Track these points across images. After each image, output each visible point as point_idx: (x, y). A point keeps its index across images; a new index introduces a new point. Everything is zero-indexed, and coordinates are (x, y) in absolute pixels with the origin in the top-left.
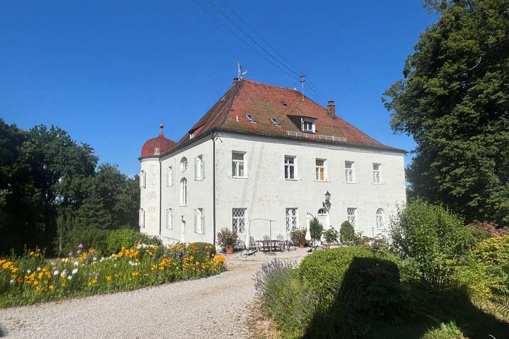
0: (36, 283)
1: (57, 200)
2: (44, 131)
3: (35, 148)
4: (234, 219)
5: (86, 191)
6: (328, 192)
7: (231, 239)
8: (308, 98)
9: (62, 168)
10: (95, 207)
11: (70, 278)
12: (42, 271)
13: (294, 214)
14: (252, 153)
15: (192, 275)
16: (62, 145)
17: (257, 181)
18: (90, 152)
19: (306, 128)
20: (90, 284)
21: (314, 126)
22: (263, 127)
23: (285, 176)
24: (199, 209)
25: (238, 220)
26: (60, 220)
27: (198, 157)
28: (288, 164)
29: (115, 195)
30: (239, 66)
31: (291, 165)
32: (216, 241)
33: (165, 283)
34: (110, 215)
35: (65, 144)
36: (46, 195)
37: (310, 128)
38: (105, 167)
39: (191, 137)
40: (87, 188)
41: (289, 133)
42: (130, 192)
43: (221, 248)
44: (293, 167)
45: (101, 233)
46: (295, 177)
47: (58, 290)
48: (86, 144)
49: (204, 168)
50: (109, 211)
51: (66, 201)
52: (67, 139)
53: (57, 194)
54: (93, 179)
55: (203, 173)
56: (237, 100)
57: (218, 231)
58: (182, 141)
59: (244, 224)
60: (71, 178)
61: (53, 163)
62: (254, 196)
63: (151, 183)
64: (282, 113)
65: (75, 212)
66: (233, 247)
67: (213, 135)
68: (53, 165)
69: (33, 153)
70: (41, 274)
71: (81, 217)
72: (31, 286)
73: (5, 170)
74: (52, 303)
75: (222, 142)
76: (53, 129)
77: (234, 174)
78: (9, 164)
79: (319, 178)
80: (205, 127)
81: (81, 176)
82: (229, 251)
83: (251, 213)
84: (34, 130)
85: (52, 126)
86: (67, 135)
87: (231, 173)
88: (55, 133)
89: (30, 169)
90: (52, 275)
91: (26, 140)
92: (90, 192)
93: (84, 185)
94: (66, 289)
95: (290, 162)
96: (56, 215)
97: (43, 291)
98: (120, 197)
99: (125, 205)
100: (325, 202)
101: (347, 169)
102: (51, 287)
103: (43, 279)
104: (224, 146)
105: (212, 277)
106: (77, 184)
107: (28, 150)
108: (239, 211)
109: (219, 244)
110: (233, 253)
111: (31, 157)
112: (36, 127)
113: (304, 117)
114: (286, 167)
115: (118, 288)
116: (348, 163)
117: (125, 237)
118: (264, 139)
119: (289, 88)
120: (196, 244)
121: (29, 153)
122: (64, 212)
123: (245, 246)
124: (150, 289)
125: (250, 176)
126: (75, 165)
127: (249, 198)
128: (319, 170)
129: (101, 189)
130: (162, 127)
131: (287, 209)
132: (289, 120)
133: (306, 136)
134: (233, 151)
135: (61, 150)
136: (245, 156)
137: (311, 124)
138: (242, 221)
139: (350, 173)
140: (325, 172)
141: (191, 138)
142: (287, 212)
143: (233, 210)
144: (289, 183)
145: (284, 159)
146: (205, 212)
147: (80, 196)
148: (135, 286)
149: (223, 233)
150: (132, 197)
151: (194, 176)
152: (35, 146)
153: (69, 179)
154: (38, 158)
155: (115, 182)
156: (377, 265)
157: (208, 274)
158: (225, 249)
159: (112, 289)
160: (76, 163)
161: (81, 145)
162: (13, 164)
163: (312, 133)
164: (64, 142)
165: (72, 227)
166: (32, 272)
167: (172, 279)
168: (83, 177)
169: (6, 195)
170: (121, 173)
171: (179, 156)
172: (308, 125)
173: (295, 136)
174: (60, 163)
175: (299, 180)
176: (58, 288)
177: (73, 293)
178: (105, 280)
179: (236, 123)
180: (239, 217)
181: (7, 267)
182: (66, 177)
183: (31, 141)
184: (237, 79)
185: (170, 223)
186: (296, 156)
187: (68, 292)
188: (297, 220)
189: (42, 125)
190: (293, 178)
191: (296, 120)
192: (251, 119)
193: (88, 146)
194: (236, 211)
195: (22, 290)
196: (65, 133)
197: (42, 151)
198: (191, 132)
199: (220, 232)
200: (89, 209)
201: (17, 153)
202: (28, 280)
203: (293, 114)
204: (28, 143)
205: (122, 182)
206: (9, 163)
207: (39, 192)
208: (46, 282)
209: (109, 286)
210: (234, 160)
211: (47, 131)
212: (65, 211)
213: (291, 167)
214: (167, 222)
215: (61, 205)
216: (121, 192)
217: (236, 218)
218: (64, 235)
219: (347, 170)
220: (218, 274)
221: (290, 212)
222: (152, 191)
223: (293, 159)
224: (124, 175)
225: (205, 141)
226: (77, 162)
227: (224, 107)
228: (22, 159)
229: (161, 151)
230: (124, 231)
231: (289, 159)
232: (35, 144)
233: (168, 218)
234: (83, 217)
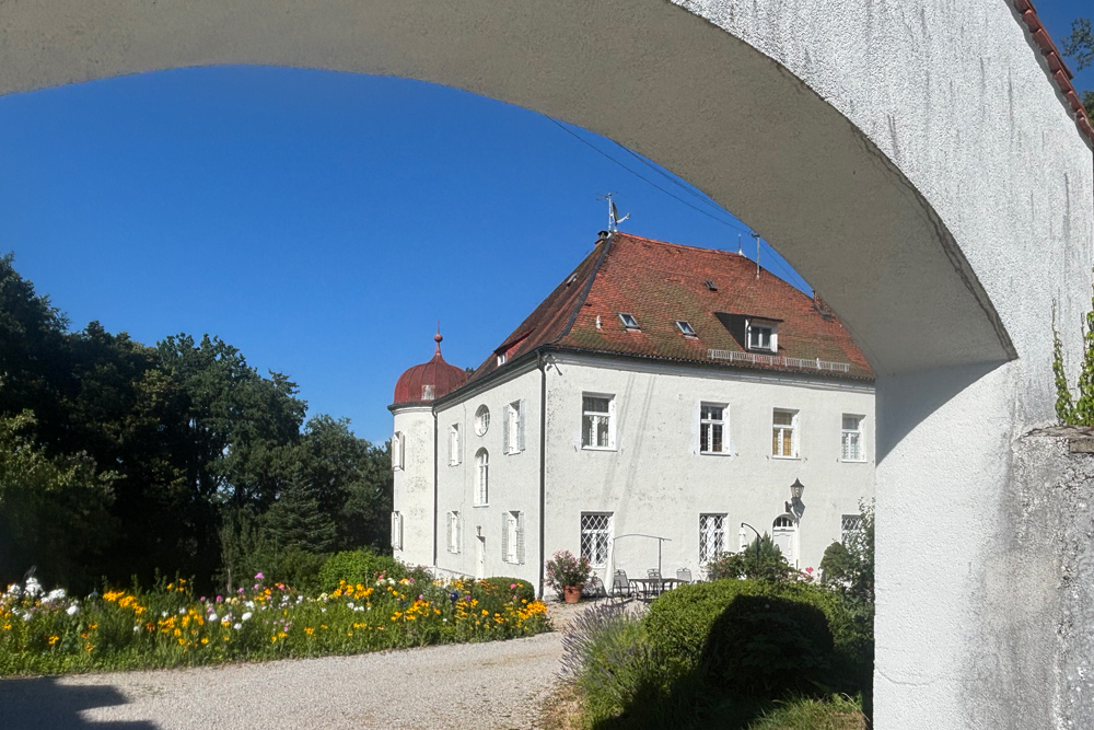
0: (178, 632)
1: (221, 494)
2: (189, 347)
3: (171, 383)
4: (584, 535)
5: (281, 475)
6: (797, 481)
7: (575, 575)
8: (770, 274)
9: (230, 425)
10: (299, 508)
11: (237, 626)
12: (188, 614)
13: (719, 527)
14: (627, 396)
15: (475, 633)
16: (229, 377)
17: (638, 457)
18: (289, 391)
19: (755, 341)
20: (275, 639)
21: (774, 338)
22: (656, 341)
23: (700, 446)
24: (512, 512)
25: (594, 536)
26: (226, 533)
27: (512, 405)
28: (709, 420)
29: (343, 484)
30: (610, 205)
31: (717, 422)
32: (545, 577)
33: (418, 645)
34: (333, 523)
35: (233, 375)
36: (198, 482)
37: (767, 341)
38: (320, 423)
39: (501, 361)
40: (283, 468)
41: (714, 354)
42: (375, 477)
43: (554, 593)
44: (720, 427)
45: (311, 559)
46: (723, 448)
47: (217, 648)
48: (279, 375)
49: (522, 429)
50: (331, 517)
51: (239, 495)
52: (238, 363)
53: (221, 479)
54: (296, 449)
55: (521, 439)
56: (601, 281)
57: (549, 557)
58: (483, 370)
59: (606, 544)
60: (249, 445)
61: (210, 416)
62: (629, 489)
63: (416, 459)
64: (704, 309)
65: (259, 517)
66: (580, 590)
67: (541, 360)
68: (210, 420)
69: (167, 395)
70: (186, 621)
71: (271, 527)
72: (169, 638)
73: (109, 429)
74: (207, 668)
75: (561, 374)
76: (206, 342)
77: (586, 440)
78: (117, 419)
79: (781, 450)
80: (533, 340)
81: (272, 444)
82: (571, 598)
83: (621, 523)
84: (167, 346)
85: (206, 336)
86: (237, 355)
87: (580, 440)
88: (212, 351)
89: (162, 428)
90: (206, 621)
91: (151, 366)
92: (289, 477)
93: (276, 462)
94: (231, 647)
95: (714, 417)
96: (219, 522)
97: (191, 647)
98: (353, 487)
99: (366, 504)
100: (790, 502)
101: (845, 431)
102: (205, 641)
103: (190, 628)
104: (565, 382)
105: (515, 640)
106: (263, 458)
107: (156, 389)
108: (596, 517)
109: (549, 584)
110: (579, 602)
111: (163, 403)
112: (170, 338)
113: (751, 318)
114: (704, 428)
115: (327, 649)
116: (850, 419)
117: (356, 565)
118: (655, 367)
119: (726, 252)
120: (493, 581)
121: (157, 393)
122: (235, 518)
123: (603, 587)
124: (388, 654)
125: (622, 446)
126: (257, 421)
127: (619, 490)
128: (781, 433)
129: (314, 469)
130: (439, 340)
131: (701, 515)
132: (718, 324)
133: (754, 358)
134: (584, 393)
135: (227, 389)
136: (611, 404)
137: (767, 334)
138: (603, 538)
139: (855, 441)
140: (795, 439)
141: (499, 364)
142: (703, 522)
143: (582, 517)
144: (710, 460)
145: (700, 410)
146: (524, 518)
147: (269, 484)
148: (359, 648)
149: (560, 561)
150: (380, 487)
151: (502, 445)
152: (169, 379)
153: (245, 449)
154: (176, 405)
155: (344, 456)
156: (767, 606)
157: (509, 634)
158: (563, 595)
159: (317, 650)
160: (258, 415)
161: (270, 378)
162: (125, 417)
163: (769, 352)
164: (231, 371)
165: (252, 547)
166: (170, 616)
167: (434, 640)
168: (274, 446)
169: (115, 481)
170: (358, 436)
171: (473, 403)
172: (761, 336)
173: (729, 361)
174: (223, 416)
175: (733, 454)
176: (217, 644)
177: (245, 654)
178: (304, 635)
179: (595, 332)
180: (596, 531)
181: (126, 604)
182: (239, 444)
183: (162, 369)
184: (606, 234)
185: (454, 543)
186: (727, 405)
187: (236, 651)
188: (725, 539)
189: (183, 335)
190: (720, 450)
191: (733, 324)
192: (631, 324)
193: (285, 378)
194: (589, 517)
195: (155, 645)
196: (235, 351)
197: (185, 390)
198: (500, 351)
199: (554, 560)
200: (286, 510)
201: (132, 395)
202: (165, 627)
203: (731, 310)
204: (155, 373)
205: (359, 457)
206: (116, 414)
207: (181, 475)
208: (195, 633)
209: (310, 644)
210: (587, 413)
211: (195, 346)
212: (237, 516)
213: (715, 427)
214: (449, 540)
215: (229, 502)
216: (357, 478)
217: (588, 532)
218: (236, 563)
219: (847, 434)
220: (530, 636)
221: (710, 521)
222: (418, 475)
223: (721, 409)
224: (362, 441)
225: (526, 372)
226: (260, 413)
227: (573, 297)
228: (144, 408)
229: (437, 391)
230: (354, 554)
231: (712, 410)
232: (169, 375)
233: (450, 532)
234: (275, 529)
